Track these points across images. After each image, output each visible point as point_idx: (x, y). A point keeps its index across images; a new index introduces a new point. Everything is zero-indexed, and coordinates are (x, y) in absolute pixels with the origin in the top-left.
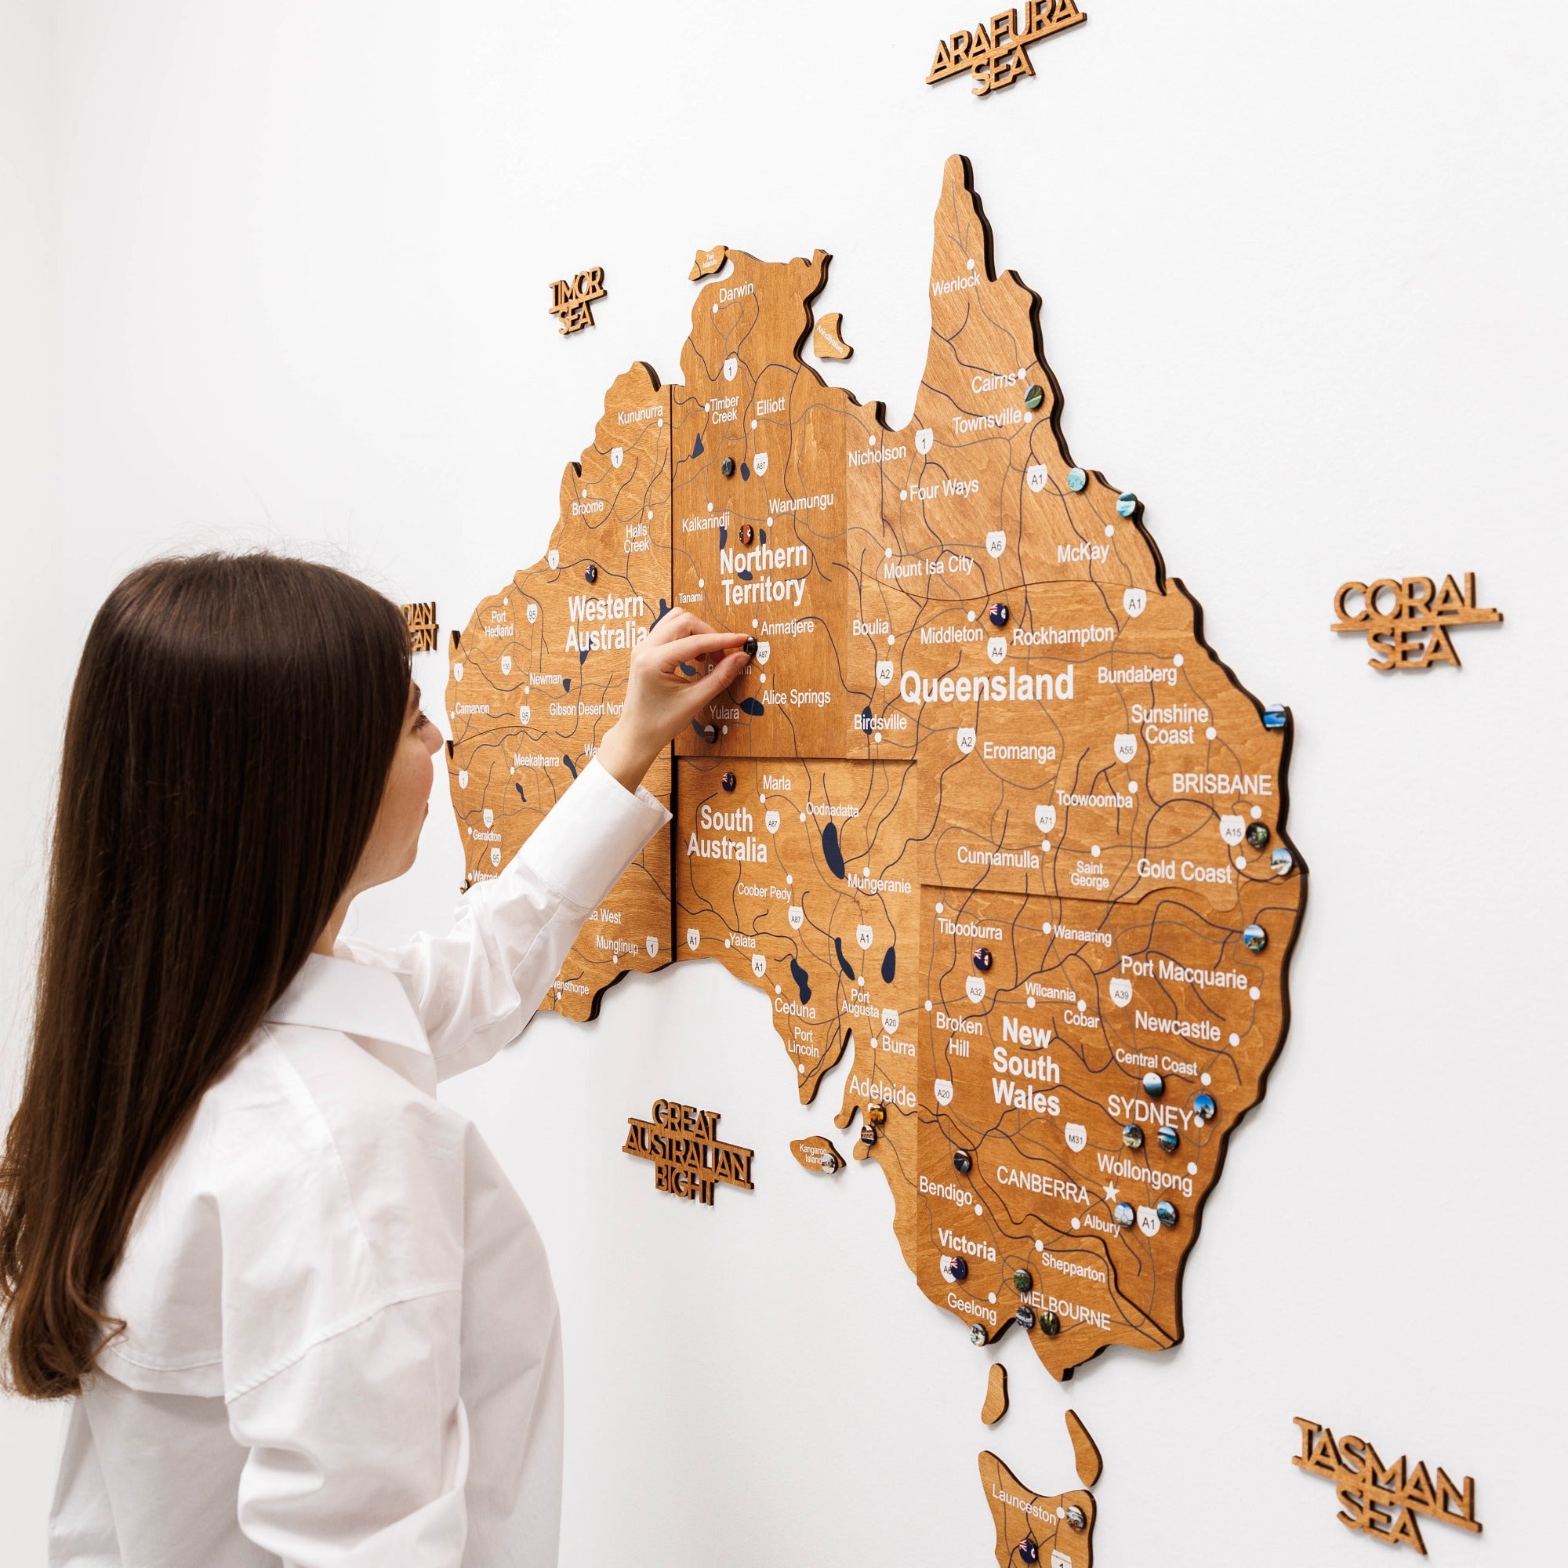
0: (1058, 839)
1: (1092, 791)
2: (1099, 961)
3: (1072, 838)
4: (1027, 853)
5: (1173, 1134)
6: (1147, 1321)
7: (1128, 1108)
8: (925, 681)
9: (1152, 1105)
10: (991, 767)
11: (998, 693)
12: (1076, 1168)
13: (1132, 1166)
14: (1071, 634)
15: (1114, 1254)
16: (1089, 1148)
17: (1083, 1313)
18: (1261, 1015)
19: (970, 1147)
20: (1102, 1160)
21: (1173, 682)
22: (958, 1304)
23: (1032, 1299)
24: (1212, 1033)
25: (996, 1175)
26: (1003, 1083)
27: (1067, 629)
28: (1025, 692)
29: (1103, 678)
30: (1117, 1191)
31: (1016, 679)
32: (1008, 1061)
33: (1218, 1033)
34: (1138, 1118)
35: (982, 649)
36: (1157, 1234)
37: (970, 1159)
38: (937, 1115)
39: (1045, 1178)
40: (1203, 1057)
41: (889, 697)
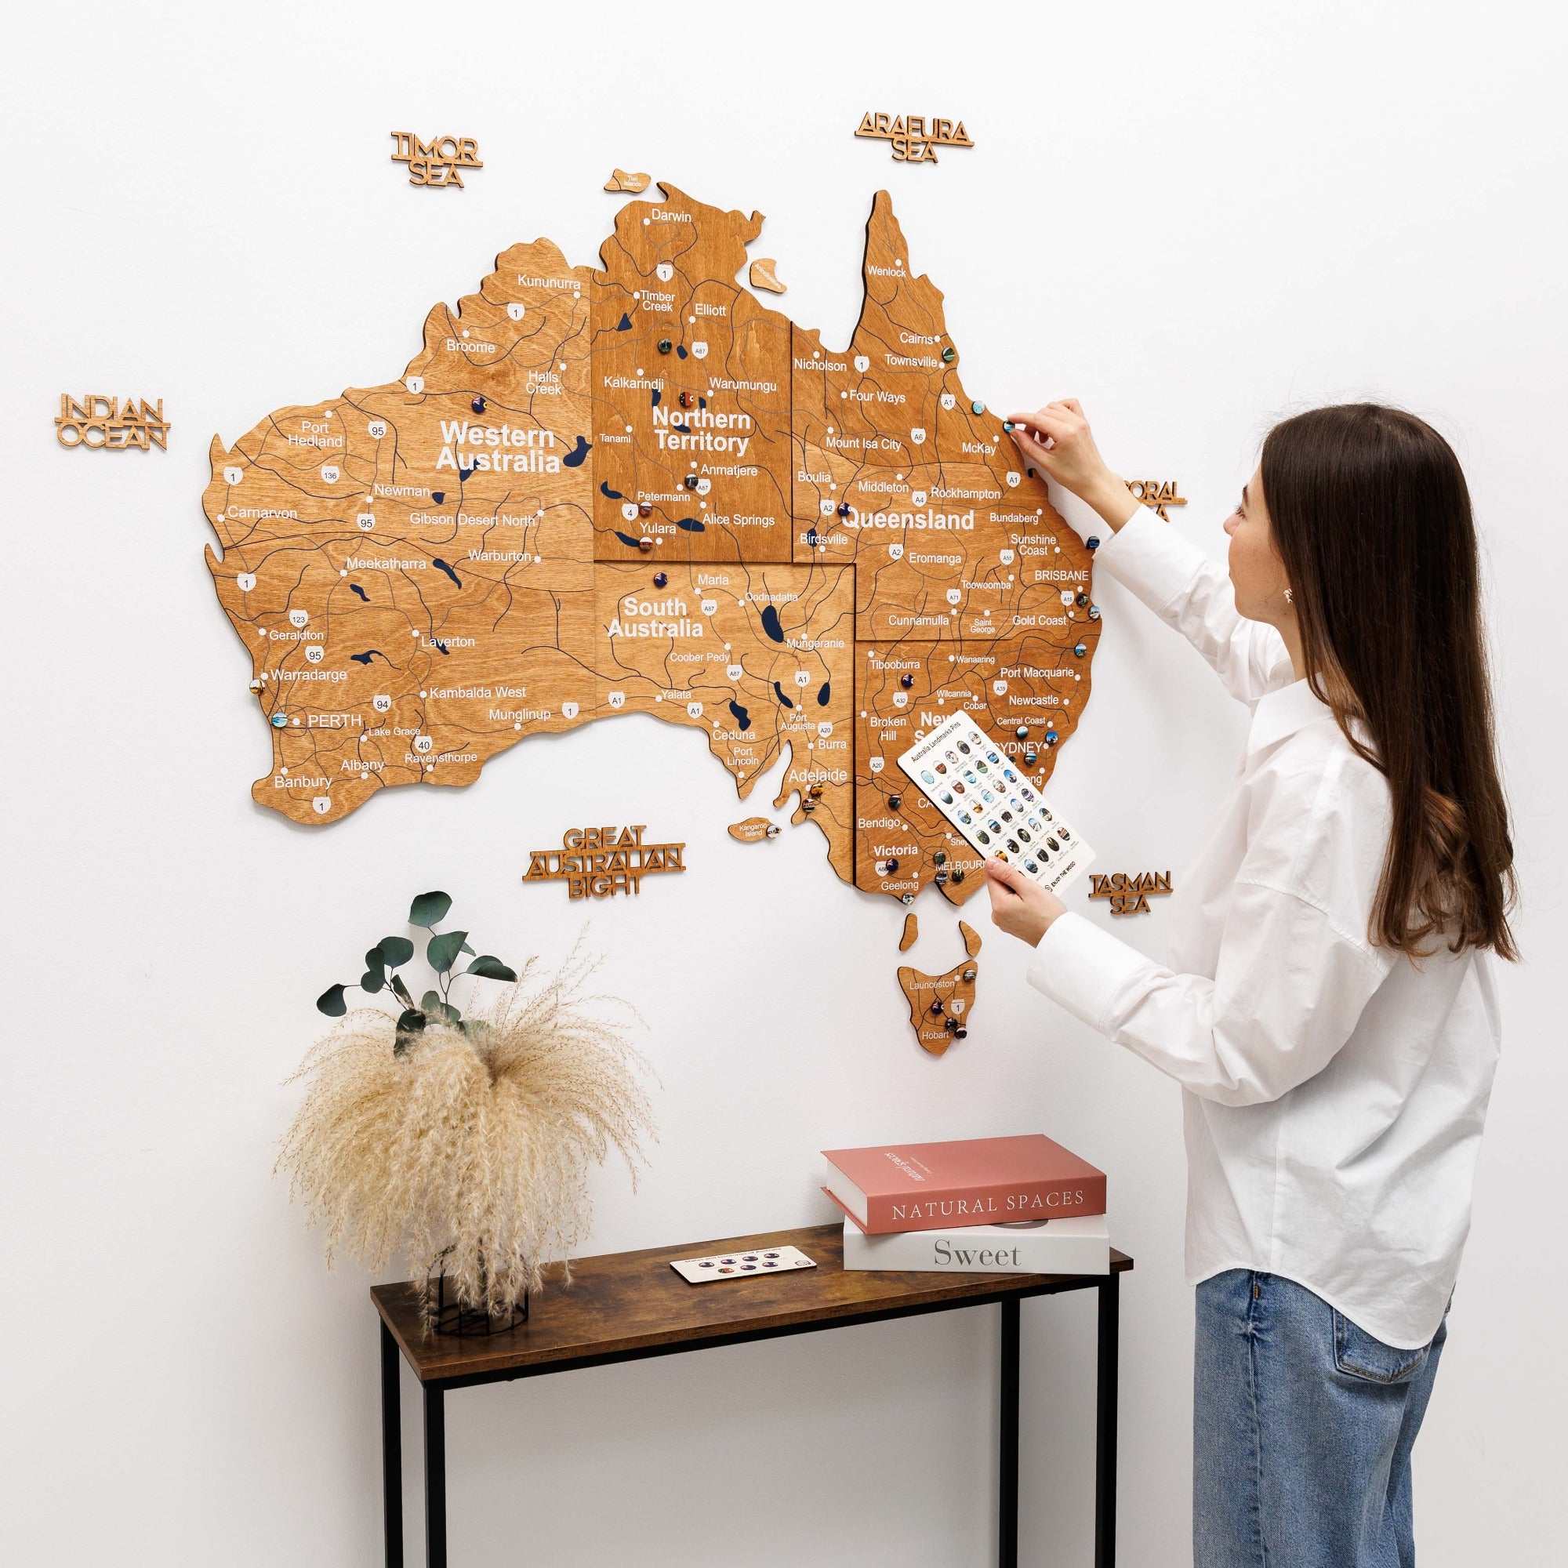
0: (962, 608)
1: (985, 580)
2: (988, 673)
3: (971, 606)
4: (940, 617)
10: (914, 567)
11: (920, 524)
14: (972, 493)
21: (1036, 523)
27: (969, 490)
28: (940, 524)
29: (993, 519)
31: (933, 517)
35: (908, 498)
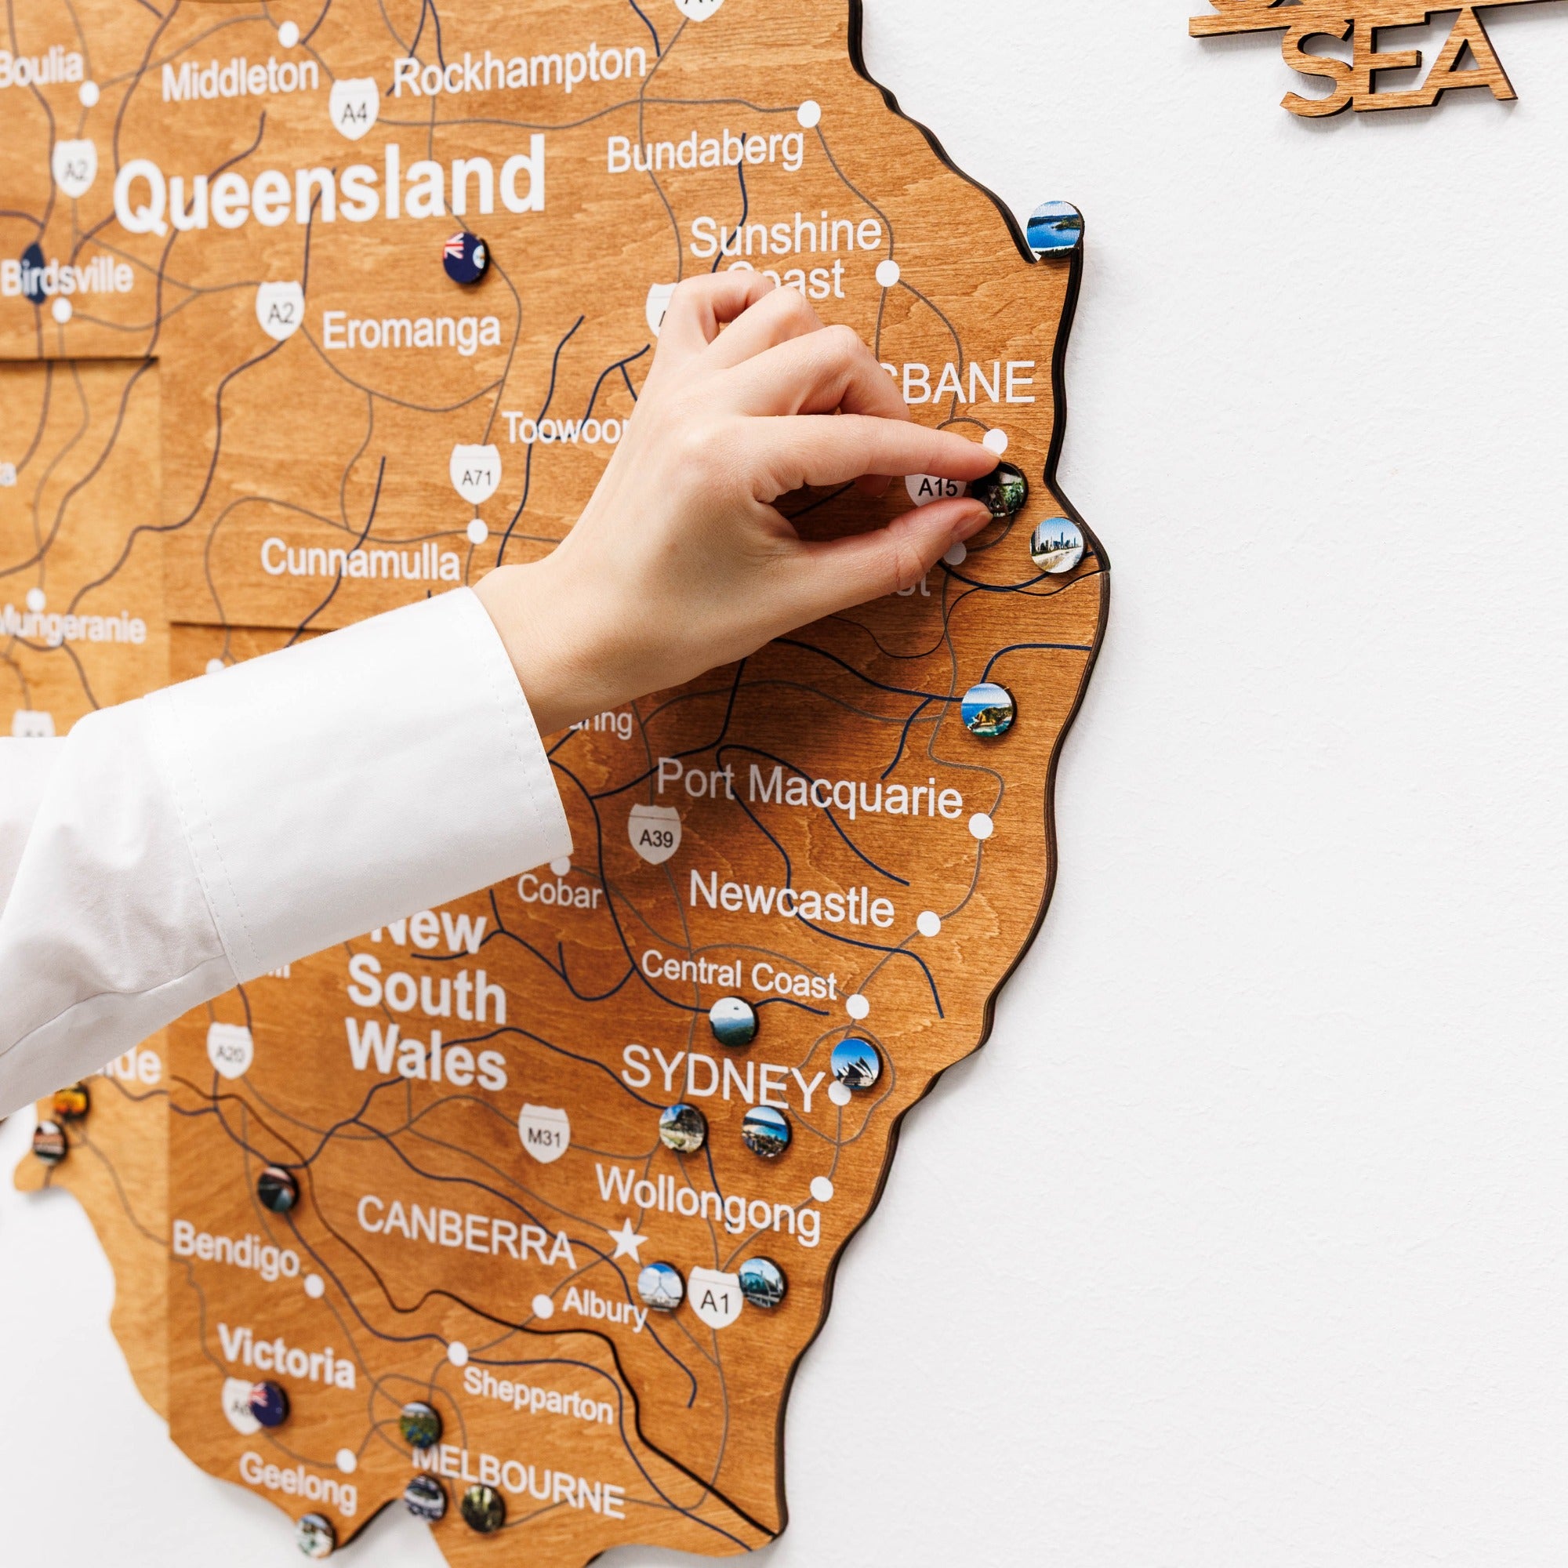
0: (507, 516)
1: (589, 408)
2: (603, 769)
3: (540, 512)
4: (431, 548)
5: (779, 1120)
6: (711, 1497)
7: (669, 1071)
8: (177, 184)
9: (728, 1064)
10: (341, 367)
11: (358, 204)
12: (545, 1194)
13: (678, 1187)
14: (540, 66)
15: (632, 1365)
16: (577, 1155)
17: (559, 1485)
18: (994, 870)
19: (292, 1159)
20: (607, 1177)
21: (795, 162)
22: (269, 1475)
23: (439, 1461)
24: (874, 911)
25: (354, 1214)
26: (372, 1028)
27: (528, 54)
28: (425, 199)
29: (619, 162)
30: (641, 1239)
31: (403, 172)
32: (383, 982)
33: (891, 911)
34: (692, 1090)
35: (316, 108)
36: (736, 1322)
37: (294, 1184)
38: (215, 1098)
39: (470, 1218)
40: (852, 962)
41: (86, 222)
